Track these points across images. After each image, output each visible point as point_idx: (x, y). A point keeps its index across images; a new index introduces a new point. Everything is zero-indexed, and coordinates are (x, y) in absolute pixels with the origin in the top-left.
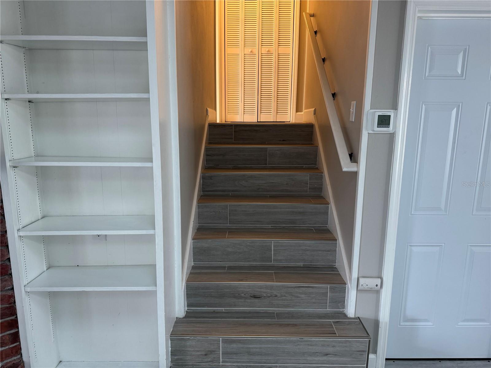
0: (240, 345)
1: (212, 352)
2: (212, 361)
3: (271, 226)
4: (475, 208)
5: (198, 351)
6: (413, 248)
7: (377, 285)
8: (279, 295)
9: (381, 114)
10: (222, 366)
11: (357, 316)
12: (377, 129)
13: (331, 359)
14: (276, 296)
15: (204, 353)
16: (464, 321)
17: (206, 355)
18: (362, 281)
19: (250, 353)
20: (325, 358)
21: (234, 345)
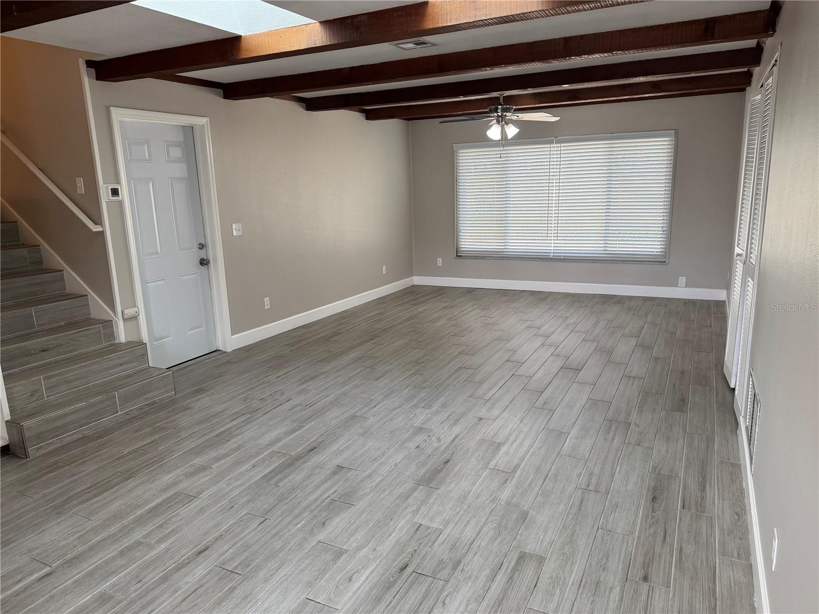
0: (59, 378)
1: (36, 391)
2: (38, 400)
3: (12, 303)
4: (178, 249)
5: (24, 394)
6: (148, 284)
7: (136, 312)
8: (63, 343)
9: (112, 187)
10: (47, 400)
11: (127, 341)
12: (111, 198)
13: (124, 367)
14: (62, 345)
15: (29, 394)
16: (191, 330)
17: (32, 395)
18: (126, 311)
19: (68, 382)
20: (121, 368)
21: (53, 380)
